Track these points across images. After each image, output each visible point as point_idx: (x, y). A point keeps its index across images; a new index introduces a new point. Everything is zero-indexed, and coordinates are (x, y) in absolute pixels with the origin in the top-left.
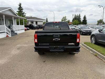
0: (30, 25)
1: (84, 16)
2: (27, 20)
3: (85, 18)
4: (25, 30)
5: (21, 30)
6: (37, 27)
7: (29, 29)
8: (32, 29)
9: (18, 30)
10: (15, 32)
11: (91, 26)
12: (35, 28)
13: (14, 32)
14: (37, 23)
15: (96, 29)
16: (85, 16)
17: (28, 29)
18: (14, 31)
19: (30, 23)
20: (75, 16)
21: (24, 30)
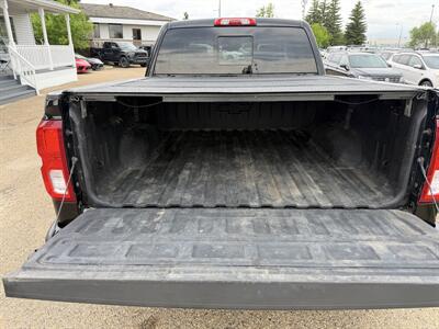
0: (107, 45)
1: (354, 7)
2: (93, 20)
3: (357, 13)
4: (81, 70)
5: (55, 69)
6: (137, 54)
7: (101, 66)
8: (116, 65)
9: (37, 72)
10: (24, 83)
11: (395, 53)
12: (131, 62)
13: (19, 81)
14: (137, 34)
15: (422, 68)
16: (358, 6)
17: (94, 67)
18: (18, 76)
19: (105, 36)
20: (315, 5)
21: (75, 70)
